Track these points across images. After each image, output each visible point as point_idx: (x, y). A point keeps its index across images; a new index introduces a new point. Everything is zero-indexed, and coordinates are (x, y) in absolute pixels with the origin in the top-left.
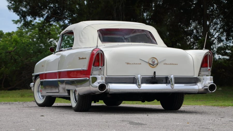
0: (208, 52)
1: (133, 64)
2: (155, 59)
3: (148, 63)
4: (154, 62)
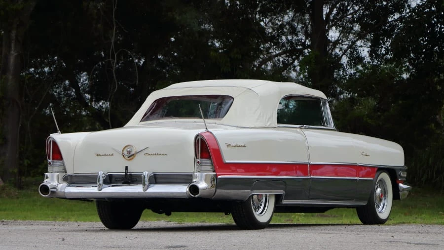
2: (131, 147)
3: (122, 153)
4: (129, 152)
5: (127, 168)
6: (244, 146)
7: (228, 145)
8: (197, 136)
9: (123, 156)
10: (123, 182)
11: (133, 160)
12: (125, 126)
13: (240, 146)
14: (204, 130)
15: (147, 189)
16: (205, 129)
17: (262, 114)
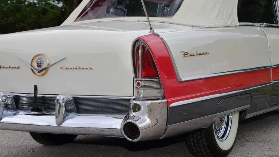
2: (43, 57)
4: (39, 65)
5: (36, 87)
6: (206, 54)
7: (185, 54)
8: (136, 41)
9: (32, 70)
10: (31, 108)
11: (45, 76)
12: (62, 25)
13: (200, 54)
14: (147, 32)
15: (63, 121)
16: (149, 31)
17: (222, 10)
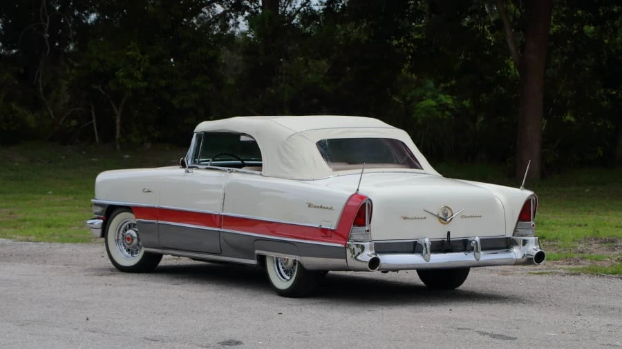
0: (531, 196)
1: (412, 218)
2: (447, 209)
3: (437, 216)
5: (449, 233)
